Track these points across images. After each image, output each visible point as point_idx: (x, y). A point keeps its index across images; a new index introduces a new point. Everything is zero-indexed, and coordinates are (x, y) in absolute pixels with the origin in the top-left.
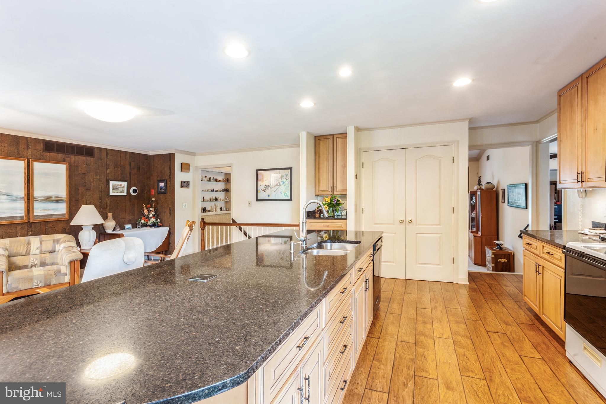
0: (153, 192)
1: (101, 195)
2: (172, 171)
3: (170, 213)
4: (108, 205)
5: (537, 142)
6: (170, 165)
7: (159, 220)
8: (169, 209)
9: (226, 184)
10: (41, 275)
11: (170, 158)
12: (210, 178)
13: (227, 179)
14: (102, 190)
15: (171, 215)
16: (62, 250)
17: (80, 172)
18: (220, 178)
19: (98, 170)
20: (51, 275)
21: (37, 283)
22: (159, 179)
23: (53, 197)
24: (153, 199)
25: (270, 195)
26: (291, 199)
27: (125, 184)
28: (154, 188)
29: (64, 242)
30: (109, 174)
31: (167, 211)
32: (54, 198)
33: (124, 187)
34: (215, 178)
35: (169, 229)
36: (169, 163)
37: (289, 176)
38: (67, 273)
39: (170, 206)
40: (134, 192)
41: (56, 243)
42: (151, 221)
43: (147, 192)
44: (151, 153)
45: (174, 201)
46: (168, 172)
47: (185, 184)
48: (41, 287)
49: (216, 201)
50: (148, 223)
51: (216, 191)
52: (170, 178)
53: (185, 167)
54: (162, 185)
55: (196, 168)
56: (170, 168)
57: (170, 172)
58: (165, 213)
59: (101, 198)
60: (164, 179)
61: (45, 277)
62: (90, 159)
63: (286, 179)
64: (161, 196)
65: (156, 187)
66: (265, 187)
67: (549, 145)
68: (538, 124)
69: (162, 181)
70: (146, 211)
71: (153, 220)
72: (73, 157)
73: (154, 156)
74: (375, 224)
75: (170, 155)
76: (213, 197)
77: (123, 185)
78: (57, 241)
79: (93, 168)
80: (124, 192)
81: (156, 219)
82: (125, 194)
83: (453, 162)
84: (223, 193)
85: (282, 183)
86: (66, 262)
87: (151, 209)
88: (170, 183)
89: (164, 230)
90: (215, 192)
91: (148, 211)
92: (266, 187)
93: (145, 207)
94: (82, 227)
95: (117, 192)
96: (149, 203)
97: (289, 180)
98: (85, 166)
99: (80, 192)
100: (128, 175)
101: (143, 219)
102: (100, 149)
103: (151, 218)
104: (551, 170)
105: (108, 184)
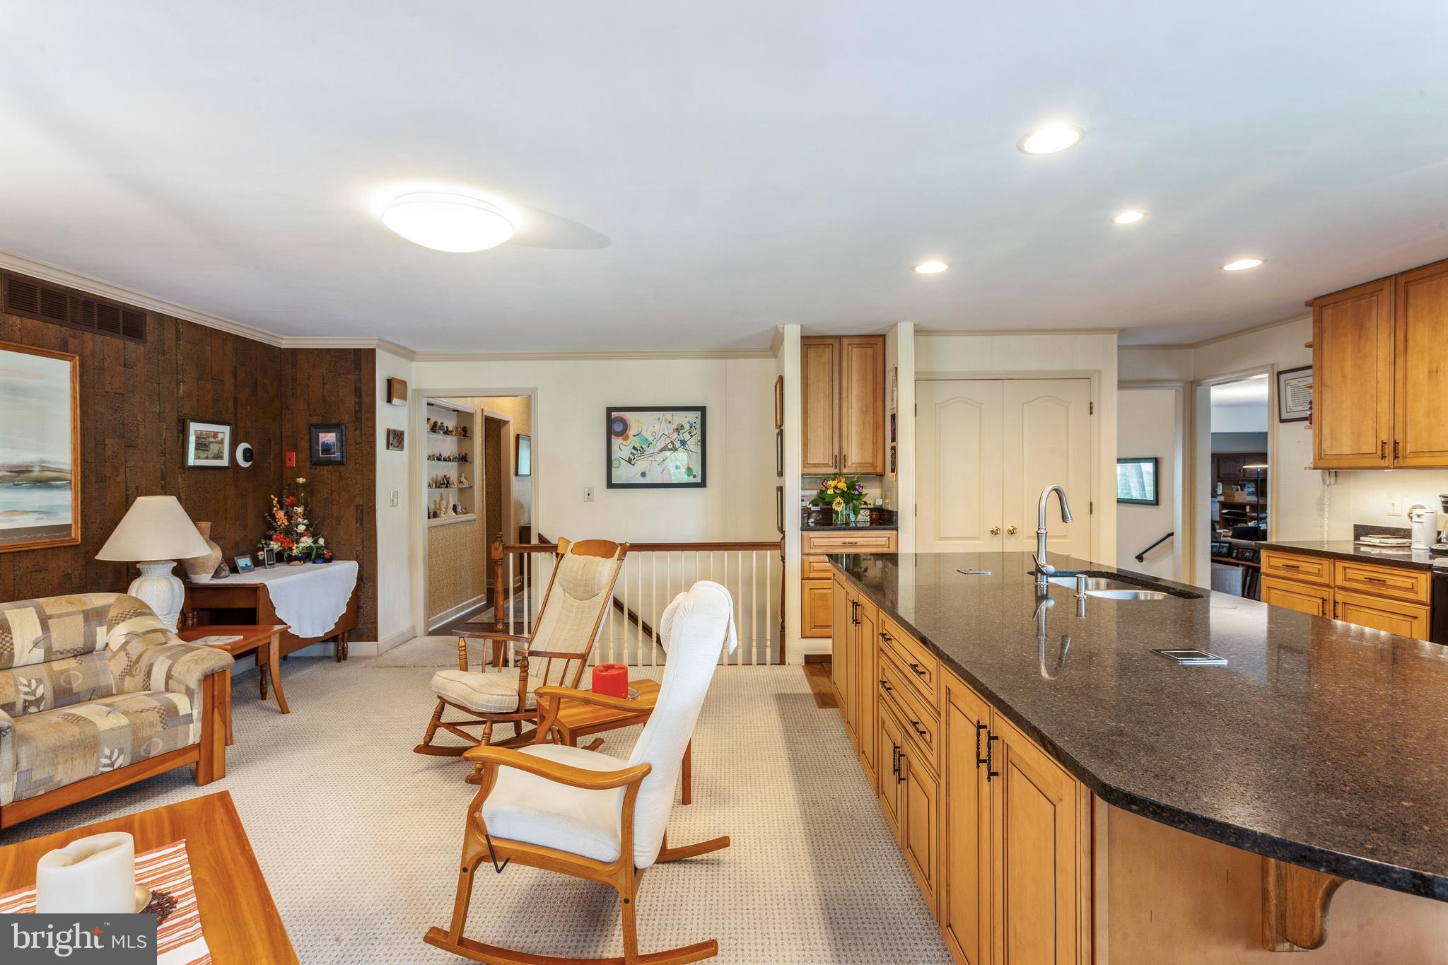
0: (292, 459)
1: (165, 464)
2: (366, 399)
3: (360, 521)
5: (1191, 382)
6: (360, 381)
7: (321, 541)
8: (353, 508)
9: (459, 441)
10: (119, 728)
11: (362, 360)
12: (435, 423)
13: (465, 430)
14: (168, 450)
15: (362, 525)
16: (126, 643)
17: (108, 388)
19: (155, 385)
20: (152, 725)
21: (110, 758)
22: (316, 420)
23: (35, 469)
24: (301, 480)
25: (647, 473)
26: (703, 484)
27: (224, 431)
28: (295, 448)
29: (122, 618)
30: (182, 397)
31: (349, 515)
32: (35, 474)
33: (222, 442)
34: (445, 425)
35: (360, 566)
36: (353, 378)
37: (699, 426)
38: (195, 712)
39: (359, 501)
40: (246, 459)
41: (93, 623)
42: (302, 545)
43: (274, 459)
44: (285, 343)
45: (374, 486)
46: (350, 401)
47: (396, 439)
48: (119, 768)
49: (447, 487)
50: (295, 552)
51: (445, 460)
52: (358, 419)
54: (329, 438)
55: (417, 391)
56: (358, 392)
57: (360, 403)
58: (339, 520)
59: (165, 476)
60: (333, 421)
61: (135, 733)
62: (134, 349)
63: (690, 433)
64: (325, 471)
65: (304, 444)
66: (632, 453)
67: (1210, 389)
68: (1193, 350)
69: (328, 428)
70: (280, 515)
71: (306, 541)
72: (88, 336)
73: (295, 352)
74: (941, 538)
75: (357, 353)
76: (437, 476)
77: (220, 436)
78: (95, 617)
79: (143, 379)
80: (221, 458)
81: (315, 536)
82: (225, 462)
83: (1091, 413)
84: (455, 464)
85: (678, 444)
86: (193, 682)
87: (300, 510)
88: (357, 433)
89: (345, 572)
90: (442, 463)
91: (287, 514)
92: (635, 452)
93: (278, 502)
94: (138, 566)
95: (207, 458)
96: (286, 490)
97: (698, 437)
98: (122, 368)
99: (109, 453)
100: (231, 404)
101: (276, 540)
102: (161, 318)
103: (301, 535)
104: (1213, 434)
105: (184, 432)
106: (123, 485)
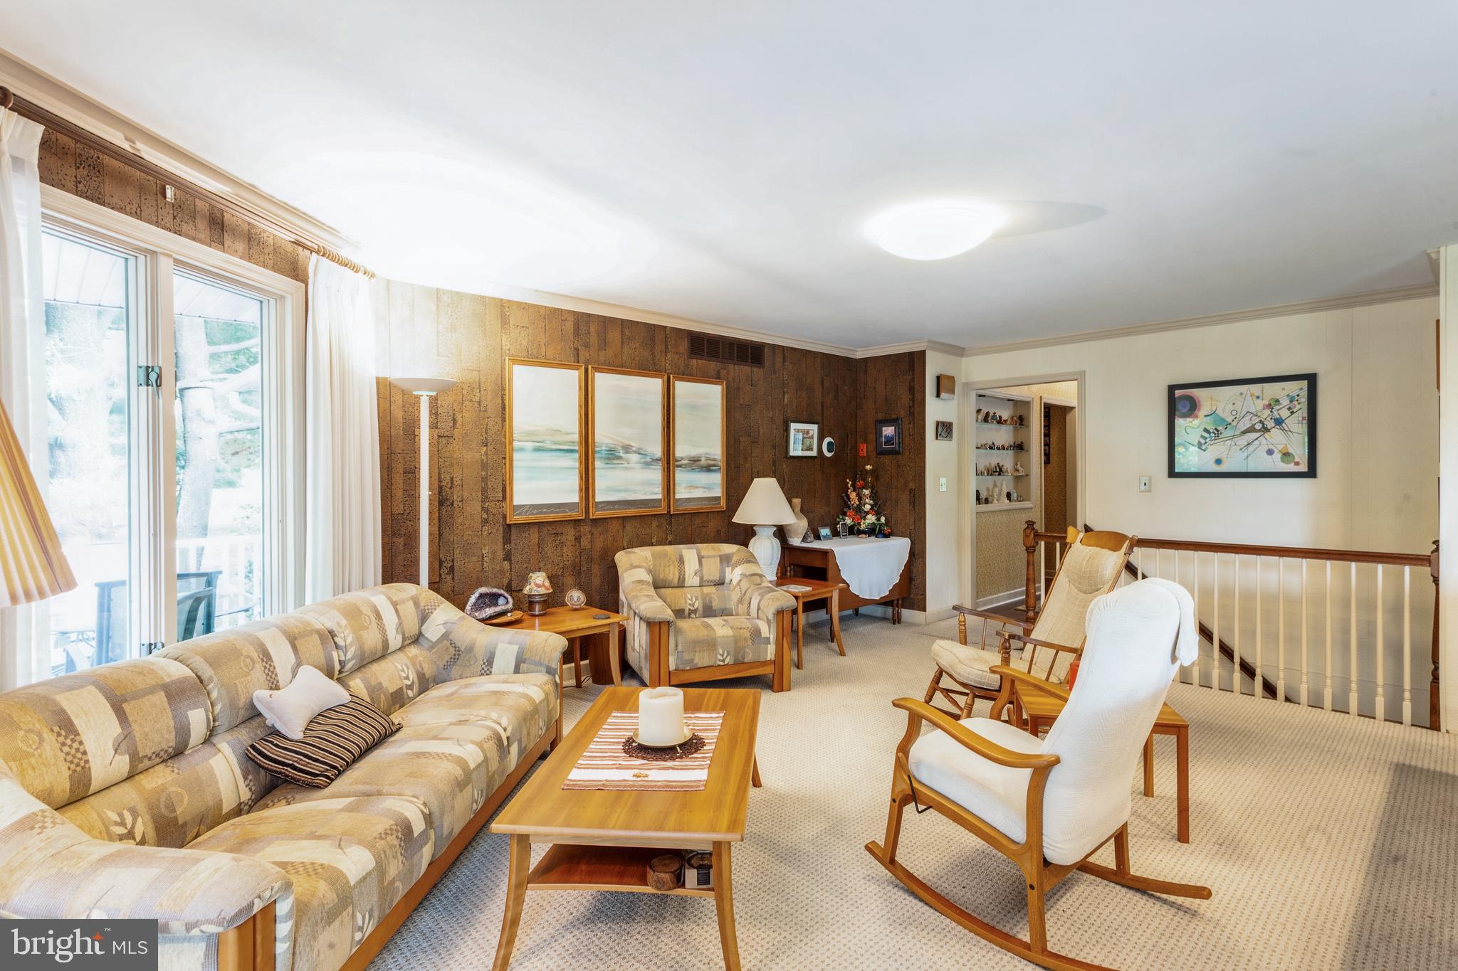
0: (863, 449)
1: (775, 455)
2: (917, 395)
3: (913, 503)
4: (787, 479)
6: (913, 380)
7: (883, 520)
8: (907, 492)
9: (1015, 430)
10: (727, 637)
11: (913, 362)
12: (988, 414)
13: (1021, 418)
14: (777, 444)
15: (914, 507)
16: (740, 581)
17: (741, 402)
18: (1005, 415)
19: (770, 397)
20: (745, 639)
21: (723, 656)
22: (880, 416)
23: (703, 459)
24: (869, 467)
25: (1224, 459)
26: (1311, 472)
27: (814, 429)
28: (866, 440)
29: (740, 563)
30: (787, 405)
31: (904, 498)
32: (703, 462)
33: (812, 437)
34: (998, 415)
35: (912, 543)
36: (908, 378)
37: (1304, 400)
38: (772, 637)
39: (912, 485)
40: (829, 451)
41: (725, 564)
42: (868, 522)
43: (851, 450)
44: (859, 355)
45: (924, 473)
46: (905, 398)
47: (945, 429)
48: (727, 664)
49: (999, 475)
50: (863, 527)
51: (998, 448)
52: (912, 414)
53: (944, 385)
54: (888, 431)
55: (967, 386)
56: (912, 390)
57: (913, 400)
58: (897, 502)
59: (774, 463)
60: (894, 417)
61: (736, 642)
62: (757, 372)
63: (1289, 409)
64: (886, 460)
65: (872, 437)
66: (1202, 437)
69: (888, 422)
70: (853, 495)
71: (871, 519)
72: (731, 366)
73: (866, 360)
75: (911, 355)
76: (990, 464)
77: (811, 433)
78: (726, 560)
79: (762, 393)
80: (812, 449)
81: (878, 514)
82: (814, 453)
84: (1011, 452)
85: (1270, 424)
86: (770, 613)
87: (867, 492)
88: (911, 426)
89: (899, 547)
90: (995, 452)
91: (858, 495)
92: (1207, 435)
93: (851, 485)
94: (755, 528)
95: (802, 450)
96: (857, 474)
97: (1304, 413)
98: (750, 387)
99: (742, 448)
100: (819, 407)
101: (849, 516)
102: (774, 347)
103: (867, 513)
105: (787, 430)
106: (750, 470)
